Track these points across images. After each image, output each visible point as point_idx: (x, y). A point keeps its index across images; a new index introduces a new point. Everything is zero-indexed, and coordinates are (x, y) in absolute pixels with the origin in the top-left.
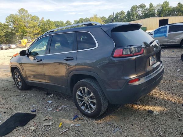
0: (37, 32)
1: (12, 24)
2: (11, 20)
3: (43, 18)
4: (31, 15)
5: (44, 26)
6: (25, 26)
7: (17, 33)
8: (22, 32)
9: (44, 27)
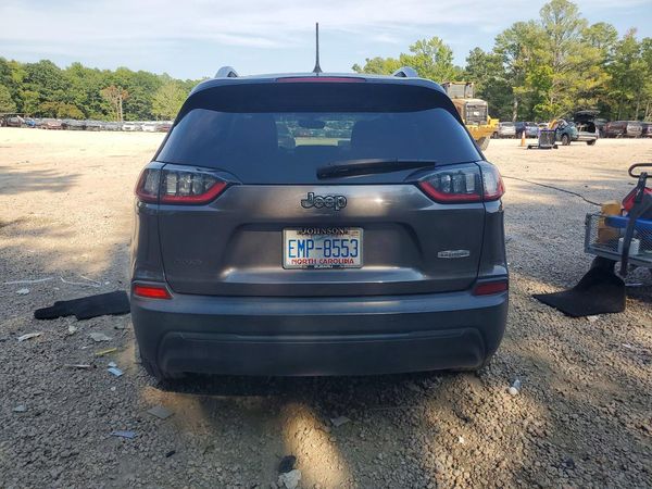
0: (591, 84)
1: (510, 57)
2: (510, 43)
3: (633, 31)
4: (584, 22)
5: (628, 63)
6: (550, 62)
7: (518, 86)
8: (536, 84)
9: (627, 68)
